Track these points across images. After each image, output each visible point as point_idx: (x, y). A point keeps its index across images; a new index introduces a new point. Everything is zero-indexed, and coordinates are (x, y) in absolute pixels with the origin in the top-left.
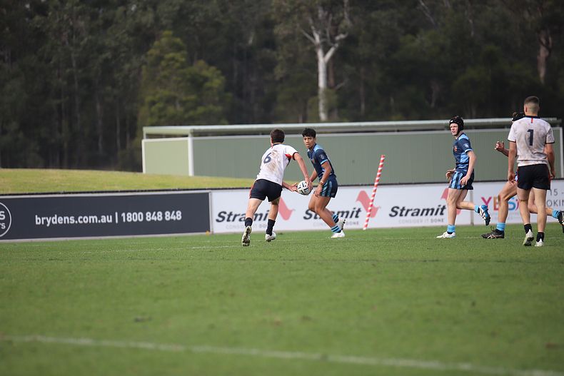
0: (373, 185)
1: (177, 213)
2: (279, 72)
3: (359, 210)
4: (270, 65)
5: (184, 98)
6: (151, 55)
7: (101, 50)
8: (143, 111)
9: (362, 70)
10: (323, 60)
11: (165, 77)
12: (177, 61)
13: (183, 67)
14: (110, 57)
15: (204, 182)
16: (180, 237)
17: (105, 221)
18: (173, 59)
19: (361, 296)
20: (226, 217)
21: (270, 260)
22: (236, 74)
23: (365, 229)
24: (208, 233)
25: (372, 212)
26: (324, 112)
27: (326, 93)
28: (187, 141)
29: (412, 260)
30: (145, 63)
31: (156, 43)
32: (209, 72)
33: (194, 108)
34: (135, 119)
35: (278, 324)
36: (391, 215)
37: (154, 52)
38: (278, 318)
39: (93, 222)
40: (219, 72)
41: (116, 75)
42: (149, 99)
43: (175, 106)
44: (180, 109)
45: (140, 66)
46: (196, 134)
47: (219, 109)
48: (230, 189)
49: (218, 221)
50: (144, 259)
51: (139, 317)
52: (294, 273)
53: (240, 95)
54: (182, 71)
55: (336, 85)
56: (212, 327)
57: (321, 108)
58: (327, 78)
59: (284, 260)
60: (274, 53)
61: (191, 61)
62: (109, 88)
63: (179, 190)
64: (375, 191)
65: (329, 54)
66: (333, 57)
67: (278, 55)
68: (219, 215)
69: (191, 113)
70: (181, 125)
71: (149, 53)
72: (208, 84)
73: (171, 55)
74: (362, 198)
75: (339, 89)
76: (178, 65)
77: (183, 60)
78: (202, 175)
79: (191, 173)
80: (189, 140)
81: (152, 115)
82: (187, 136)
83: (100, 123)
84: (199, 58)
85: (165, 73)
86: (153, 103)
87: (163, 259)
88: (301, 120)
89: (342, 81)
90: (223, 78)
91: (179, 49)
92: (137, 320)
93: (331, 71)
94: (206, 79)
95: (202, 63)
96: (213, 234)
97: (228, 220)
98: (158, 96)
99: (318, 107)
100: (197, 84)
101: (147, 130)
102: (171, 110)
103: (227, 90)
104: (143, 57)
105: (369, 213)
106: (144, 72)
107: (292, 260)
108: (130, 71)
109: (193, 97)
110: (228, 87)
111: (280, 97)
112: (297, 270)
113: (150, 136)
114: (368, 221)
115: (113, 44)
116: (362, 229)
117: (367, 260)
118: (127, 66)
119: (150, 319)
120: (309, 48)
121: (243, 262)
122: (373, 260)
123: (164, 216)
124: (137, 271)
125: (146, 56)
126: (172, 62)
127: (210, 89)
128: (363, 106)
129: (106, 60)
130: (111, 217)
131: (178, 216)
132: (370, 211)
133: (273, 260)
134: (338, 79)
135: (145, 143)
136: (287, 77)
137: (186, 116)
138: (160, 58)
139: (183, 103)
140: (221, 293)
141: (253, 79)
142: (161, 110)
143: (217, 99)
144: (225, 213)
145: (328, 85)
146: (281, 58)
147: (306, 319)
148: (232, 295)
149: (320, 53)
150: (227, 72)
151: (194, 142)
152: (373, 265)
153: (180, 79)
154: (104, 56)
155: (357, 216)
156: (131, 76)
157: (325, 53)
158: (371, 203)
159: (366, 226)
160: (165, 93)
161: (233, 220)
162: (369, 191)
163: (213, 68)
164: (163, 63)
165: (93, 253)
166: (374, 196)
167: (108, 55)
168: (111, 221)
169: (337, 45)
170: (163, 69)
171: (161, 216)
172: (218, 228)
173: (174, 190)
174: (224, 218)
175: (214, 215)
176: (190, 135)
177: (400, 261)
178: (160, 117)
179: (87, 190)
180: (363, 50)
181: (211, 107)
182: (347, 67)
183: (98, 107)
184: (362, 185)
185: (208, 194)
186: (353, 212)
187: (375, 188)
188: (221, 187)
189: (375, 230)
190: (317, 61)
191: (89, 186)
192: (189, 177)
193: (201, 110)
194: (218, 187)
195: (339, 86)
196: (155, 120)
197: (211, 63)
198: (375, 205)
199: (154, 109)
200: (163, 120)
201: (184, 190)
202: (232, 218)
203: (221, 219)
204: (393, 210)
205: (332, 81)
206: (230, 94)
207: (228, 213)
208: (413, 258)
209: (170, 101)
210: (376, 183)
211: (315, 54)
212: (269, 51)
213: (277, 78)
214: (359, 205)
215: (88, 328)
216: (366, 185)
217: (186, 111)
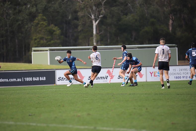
0: (112, 68)
1: (44, 78)
2: (80, 28)
3: (107, 77)
4: (76, 26)
5: (46, 38)
6: (35, 23)
7: (17, 21)
8: (32, 42)
9: (109, 28)
10: (95, 24)
11: (40, 30)
12: (44, 25)
13: (46, 26)
14: (20, 23)
15: (54, 67)
16: (45, 86)
17: (19, 81)
18: (42, 24)
19: (108, 106)
20: (61, 79)
21: (76, 94)
22: (65, 29)
23: (109, 83)
24: (55, 84)
25: (112, 77)
26: (95, 42)
27: (96, 36)
28: (47, 52)
29: (126, 94)
30: (33, 25)
31: (37, 18)
32: (55, 28)
33: (50, 41)
34: (29, 45)
35: (79, 116)
36: (118, 78)
37: (36, 21)
38: (79, 114)
39: (15, 81)
40: (59, 28)
41: (23, 30)
42: (34, 38)
43: (43, 40)
44: (45, 41)
45: (31, 27)
46: (51, 50)
47: (59, 41)
48: (62, 69)
49: (58, 80)
50: (32, 94)
51: (31, 114)
52: (85, 99)
53: (66, 37)
54: (46, 28)
55: (99, 33)
56: (56, 117)
57: (94, 41)
58: (96, 30)
59: (81, 94)
60: (78, 22)
61: (49, 25)
62: (20, 34)
63: (45, 70)
64: (113, 70)
65: (97, 22)
66: (98, 23)
67: (79, 23)
68: (59, 78)
69: (49, 43)
70: (45, 47)
71: (34, 22)
72: (55, 33)
73: (42, 22)
76: (44, 26)
77: (46, 24)
78: (53, 64)
79: (49, 64)
80: (48, 52)
81: (35, 43)
82: (47, 51)
83: (17, 46)
84: (52, 24)
85: (40, 29)
86: (36, 39)
87: (39, 94)
88: (87, 45)
89: (101, 32)
90: (60, 30)
91: (45, 20)
92: (30, 115)
93: (98, 29)
94: (54, 31)
95: (53, 25)
96: (56, 85)
97: (62, 80)
98: (37, 37)
99: (93, 41)
100: (51, 33)
101: (33, 49)
102: (42, 42)
103: (61, 35)
104: (32, 23)
105: (111, 78)
106: (32, 29)
107: (84, 94)
108: (27, 28)
109: (49, 37)
110: (62, 34)
111: (80, 37)
112: (86, 97)
113: (35, 51)
114: (110, 80)
115: (22, 19)
116: (108, 83)
117: (110, 94)
118: (26, 26)
119: (34, 115)
120: (90, 20)
121: (67, 95)
122: (112, 94)
123: (39, 79)
124: (30, 98)
125: (33, 23)
126: (42, 25)
127: (56, 34)
128: (109, 40)
129: (19, 24)
130: (21, 79)
131: (44, 79)
132: (111, 77)
133: (77, 94)
134: (100, 31)
135: (33, 53)
136: (82, 30)
137: (47, 44)
138: (38, 24)
139: (46, 39)
140: (59, 106)
141: (71, 31)
142: (38, 42)
143: (58, 38)
144: (61, 78)
145: (97, 33)
146: (80, 23)
147: (89, 114)
148: (63, 106)
149: (94, 22)
150: (61, 29)
151: (50, 53)
152: (112, 96)
153: (45, 31)
154: (18, 23)
155: (107, 79)
156: (28, 30)
157: (96, 22)
158: (111, 74)
159: (110, 82)
160: (40, 36)
161: (64, 80)
162: (111, 70)
163: (57, 27)
164: (39, 25)
165: (15, 92)
166: (112, 71)
167: (20, 22)
168: (21, 80)
169: (100, 19)
170: (39, 28)
171: (38, 79)
172: (58, 83)
173: (43, 70)
174: (60, 79)
175: (57, 78)
176: (48, 50)
177: (122, 94)
178: (38, 44)
179: (12, 70)
180: (109, 21)
181: (56, 41)
182: (103, 26)
183: (16, 41)
184: (108, 68)
185: (55, 71)
186: (105, 77)
187: (113, 69)
188: (59, 69)
189: (113, 83)
190: (93, 25)
191: (13, 68)
192: (48, 65)
193: (52, 42)
194: (58, 69)
195: (100, 33)
196: (36, 45)
197: (56, 25)
198: (113, 74)
199: (36, 41)
200: (39, 45)
201: (46, 70)
202: (63, 79)
203: (59, 80)
204: (119, 76)
205: (98, 32)
206: (62, 36)
207: (62, 78)
208: (126, 93)
209: (42, 38)
210: (113, 67)
211: (92, 22)
212: (76, 21)
213: (79, 30)
214: (107, 75)
215: (12, 118)
216: (110, 68)
217: (47, 42)
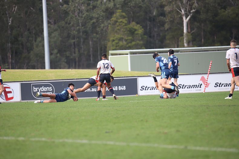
0: (207, 74)
1: (124, 87)
2: (167, 26)
3: (201, 85)
4: (163, 24)
5: (126, 38)
6: (113, 20)
7: (91, 19)
8: (109, 44)
9: (202, 25)
10: (185, 21)
11: (118, 29)
12: (123, 23)
13: (126, 25)
14: (95, 21)
15: (135, 73)
16: (125, 97)
17: (93, 91)
18: (121, 22)
19: (202, 121)
20: (145, 88)
21: (163, 106)
22: (148, 28)
23: (204, 92)
24: (137, 95)
25: (207, 85)
26: (186, 43)
27: (187, 35)
28: (128, 56)
29: (224, 106)
30: (110, 24)
31: (115, 15)
32: (137, 27)
33: (131, 42)
34: (106, 47)
35: (166, 133)
36: (215, 86)
37: (114, 19)
38: (166, 131)
39: (89, 91)
40: (141, 27)
41: (98, 29)
42: (112, 39)
43: (123, 41)
44: (125, 43)
45: (108, 25)
46: (131, 53)
47: (141, 42)
48: (146, 76)
49: (141, 90)
50: (110, 107)
51: (108, 131)
52: (173, 112)
53: (150, 37)
54: (125, 27)
55: (191, 31)
56: (138, 135)
57: (185, 41)
58: (187, 29)
59: (169, 106)
60: (165, 18)
61: (129, 22)
62: (95, 35)
63: (124, 77)
64: (208, 76)
65: (188, 18)
66: (190, 20)
67: (166, 19)
68: (142, 88)
69: (130, 44)
70: (125, 50)
71: (111, 19)
72: (136, 32)
73: (121, 20)
74: (203, 79)
75: (193, 33)
76: (124, 24)
77: (126, 22)
78: (134, 71)
79: (130, 70)
80: (129, 56)
81: (113, 45)
82: (128, 54)
83: (91, 49)
84: (133, 21)
85: (119, 28)
86: (114, 41)
87: (118, 107)
88: (176, 46)
89: (194, 30)
90: (143, 29)
91: (124, 17)
92: (106, 132)
93: (189, 26)
94: (136, 30)
95: (134, 23)
96: (139, 95)
97: (145, 90)
98: (115, 37)
99: (183, 41)
100: (132, 32)
101: (111, 52)
102: (121, 43)
103: (144, 34)
104: (109, 21)
105: (205, 86)
106: (109, 28)
107: (172, 106)
108: (103, 27)
109: (130, 38)
111: (167, 37)
112: (174, 110)
113: (112, 55)
114: (205, 89)
115: (97, 16)
116: (202, 93)
117: (204, 106)
118: (102, 25)
119: (112, 132)
120: (179, 16)
121: (151, 107)
122: (207, 106)
123: (118, 88)
124: (107, 112)
125: (110, 21)
126: (121, 23)
127: (138, 34)
128: (203, 40)
129: (94, 23)
130: (96, 89)
131: (124, 88)
132: (206, 84)
133: (164, 106)
134: (192, 29)
135: (110, 57)
136: (170, 28)
137: (127, 46)
138: (116, 22)
139: (126, 40)
140: (142, 120)
141: (156, 30)
142: (117, 43)
143: (140, 38)
144: (144, 87)
145: (188, 32)
146: (167, 20)
147: (178, 131)
148: (147, 121)
149: (184, 18)
150: (144, 27)
151: (130, 56)
152: (207, 108)
153: (124, 30)
154: (93, 21)
155: (200, 87)
156: (104, 29)
157: (186, 18)
158: (206, 82)
159: (205, 91)
160: (119, 36)
161: (148, 90)
162: (205, 76)
163: (139, 25)
164: (118, 24)
165: (88, 104)
166: (208, 78)
167: (94, 20)
168: (96, 91)
169: (191, 14)
170: (117, 26)
171: (117, 88)
172: (141, 93)
173: (122, 77)
174: (143, 89)
175: (139, 88)
176: (129, 54)
177: (219, 106)
178: (116, 46)
179: (86, 78)
180: (203, 16)
181: (138, 42)
182: (196, 23)
183: (91, 43)
184: (202, 74)
185: (137, 78)
186: (199, 85)
187: (208, 75)
188: (142, 76)
189: (209, 93)
190: (183, 21)
191: (87, 76)
192: (129, 72)
193: (133, 43)
194: (141, 76)
195: (192, 32)
196: (114, 48)
197: (137, 23)
198: (208, 82)
199: (114, 43)
200: (118, 47)
201: (127, 77)
202: (147, 89)
203: (142, 89)
204: (216, 84)
205: (189, 30)
206: (146, 36)
207: (145, 87)
208: (224, 104)
209: (121, 39)
210: (208, 73)
211: (182, 18)
212: (162, 18)
213: (166, 29)
214: (201, 82)
215: (86, 136)
216: (204, 74)
217: (127, 44)
